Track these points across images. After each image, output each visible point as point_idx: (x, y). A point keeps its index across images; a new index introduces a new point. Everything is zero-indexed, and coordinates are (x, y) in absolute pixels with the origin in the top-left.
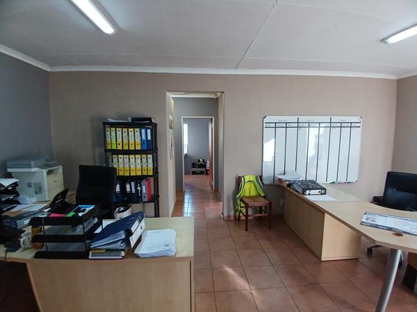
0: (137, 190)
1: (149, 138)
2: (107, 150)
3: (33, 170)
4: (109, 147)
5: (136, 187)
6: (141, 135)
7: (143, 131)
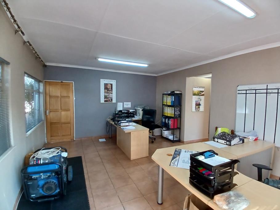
0: (168, 122)
1: (173, 100)
2: (163, 105)
3: (138, 108)
4: (164, 104)
5: (168, 121)
6: (171, 99)
7: (172, 97)
